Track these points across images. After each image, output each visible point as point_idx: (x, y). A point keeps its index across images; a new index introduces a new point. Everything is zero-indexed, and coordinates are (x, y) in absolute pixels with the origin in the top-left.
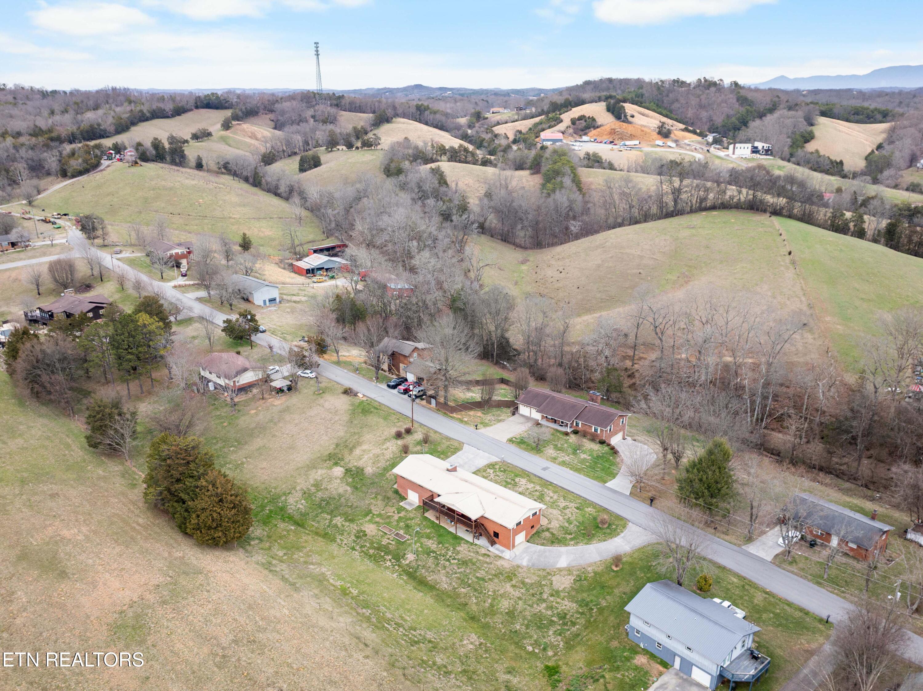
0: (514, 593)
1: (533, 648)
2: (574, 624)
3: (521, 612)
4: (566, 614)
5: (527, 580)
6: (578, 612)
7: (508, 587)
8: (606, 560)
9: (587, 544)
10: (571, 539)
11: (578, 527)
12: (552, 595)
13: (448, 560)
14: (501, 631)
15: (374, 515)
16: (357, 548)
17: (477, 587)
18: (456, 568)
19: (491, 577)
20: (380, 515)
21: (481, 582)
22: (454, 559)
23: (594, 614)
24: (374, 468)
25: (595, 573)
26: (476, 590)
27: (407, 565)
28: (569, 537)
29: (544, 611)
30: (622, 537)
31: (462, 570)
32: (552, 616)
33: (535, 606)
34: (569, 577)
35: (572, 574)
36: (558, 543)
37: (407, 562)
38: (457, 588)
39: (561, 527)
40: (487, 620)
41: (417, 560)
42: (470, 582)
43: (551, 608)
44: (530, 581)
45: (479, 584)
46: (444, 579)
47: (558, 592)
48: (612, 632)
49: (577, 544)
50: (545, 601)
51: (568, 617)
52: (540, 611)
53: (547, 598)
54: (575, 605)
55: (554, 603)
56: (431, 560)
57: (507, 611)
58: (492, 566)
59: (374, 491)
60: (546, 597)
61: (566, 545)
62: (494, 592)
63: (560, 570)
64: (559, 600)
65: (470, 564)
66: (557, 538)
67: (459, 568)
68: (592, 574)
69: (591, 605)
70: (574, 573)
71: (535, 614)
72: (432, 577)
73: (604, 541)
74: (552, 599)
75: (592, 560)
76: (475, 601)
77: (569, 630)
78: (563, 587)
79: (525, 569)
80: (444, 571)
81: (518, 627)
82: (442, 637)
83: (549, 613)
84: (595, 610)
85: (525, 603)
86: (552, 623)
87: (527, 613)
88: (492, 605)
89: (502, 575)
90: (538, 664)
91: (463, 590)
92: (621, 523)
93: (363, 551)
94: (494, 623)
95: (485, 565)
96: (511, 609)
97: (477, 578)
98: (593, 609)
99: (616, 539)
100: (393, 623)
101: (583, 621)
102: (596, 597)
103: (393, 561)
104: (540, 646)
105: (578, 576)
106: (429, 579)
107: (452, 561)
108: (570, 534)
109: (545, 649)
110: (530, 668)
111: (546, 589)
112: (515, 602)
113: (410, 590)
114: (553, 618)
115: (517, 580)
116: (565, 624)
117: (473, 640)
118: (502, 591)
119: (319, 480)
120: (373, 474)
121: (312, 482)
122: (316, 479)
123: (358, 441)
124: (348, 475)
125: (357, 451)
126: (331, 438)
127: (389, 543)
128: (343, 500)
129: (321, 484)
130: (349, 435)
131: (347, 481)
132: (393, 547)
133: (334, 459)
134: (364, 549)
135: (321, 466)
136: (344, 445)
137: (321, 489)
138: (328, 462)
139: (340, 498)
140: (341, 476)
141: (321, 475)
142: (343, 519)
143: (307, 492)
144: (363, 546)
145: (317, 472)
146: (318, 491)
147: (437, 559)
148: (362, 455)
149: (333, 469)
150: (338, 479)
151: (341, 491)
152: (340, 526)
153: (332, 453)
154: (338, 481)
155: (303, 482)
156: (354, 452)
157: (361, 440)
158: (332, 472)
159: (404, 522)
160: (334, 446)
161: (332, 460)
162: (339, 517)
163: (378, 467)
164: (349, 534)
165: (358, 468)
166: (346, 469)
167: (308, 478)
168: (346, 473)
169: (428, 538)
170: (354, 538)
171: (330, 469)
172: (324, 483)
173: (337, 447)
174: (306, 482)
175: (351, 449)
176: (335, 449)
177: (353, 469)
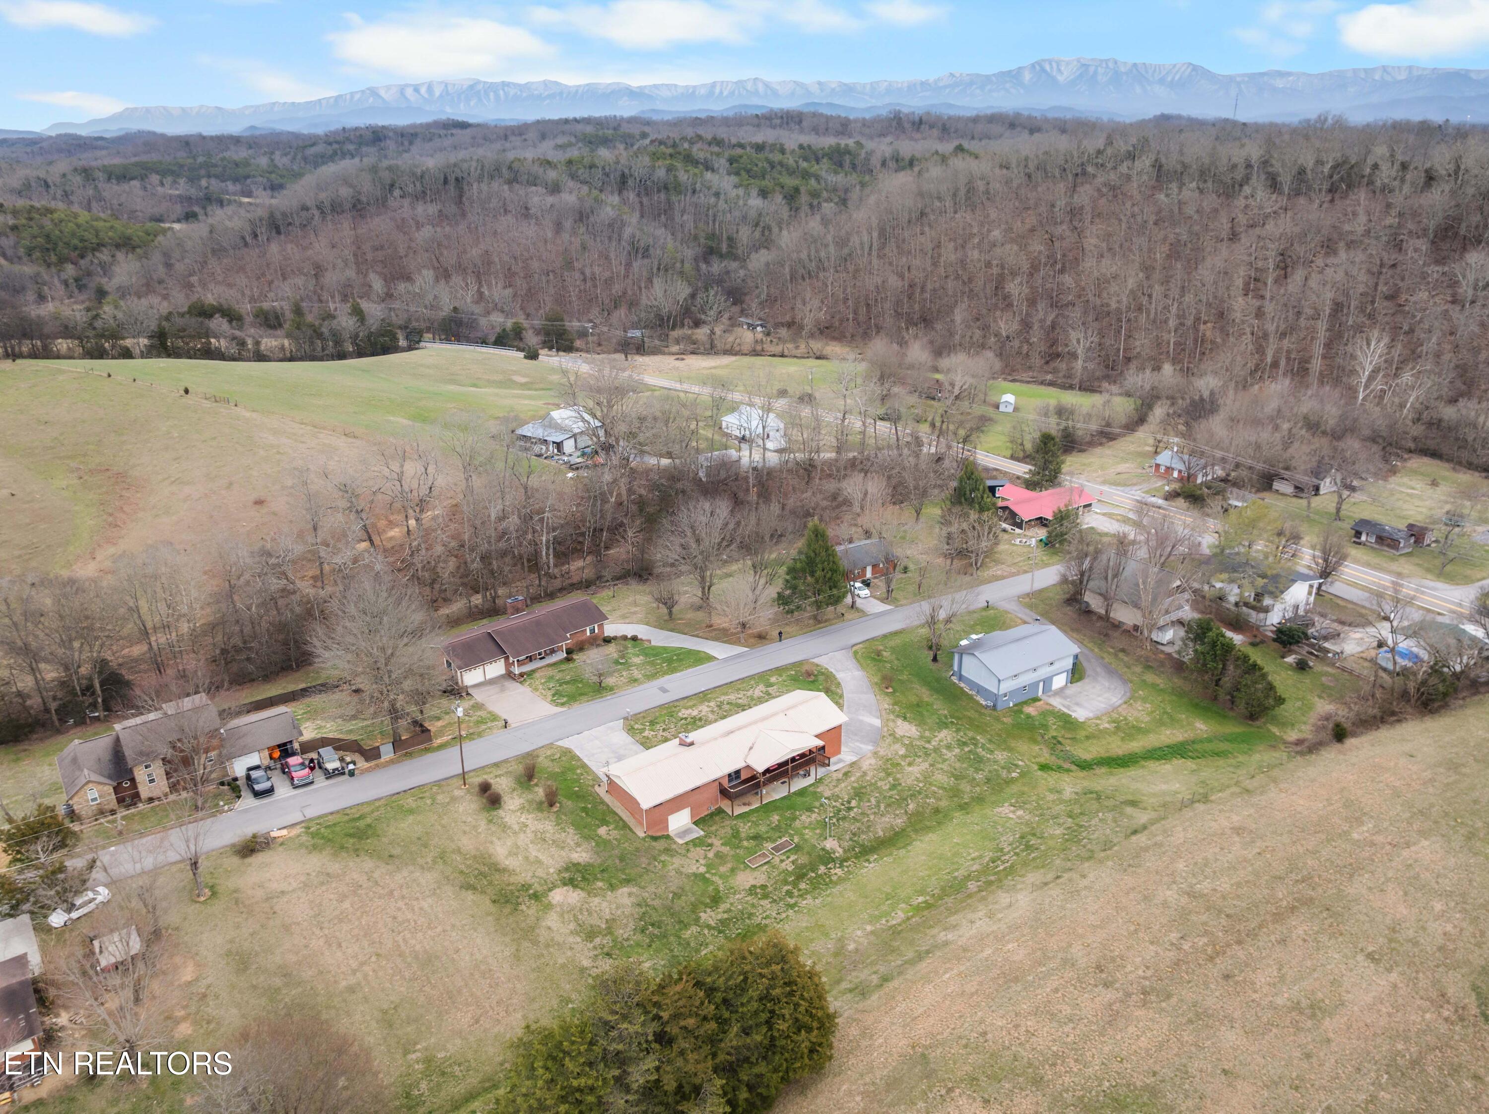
0: (923, 768)
5: (901, 753)
7: (911, 769)
13: (850, 809)
15: (707, 873)
17: (907, 794)
18: (868, 805)
19: (891, 779)
20: (710, 866)
21: (900, 788)
24: (579, 850)
26: (914, 796)
27: (845, 852)
31: (873, 800)
37: (840, 850)
38: (906, 812)
40: (965, 797)
41: (840, 839)
42: (897, 798)
44: (903, 752)
45: (903, 791)
46: (886, 820)
47: (922, 737)
52: (954, 756)
54: (944, 731)
55: (941, 744)
56: (845, 825)
62: (918, 782)
65: (863, 791)
67: (869, 802)
68: (896, 707)
72: (879, 831)
76: (932, 801)
77: (984, 745)
78: (915, 732)
79: (880, 749)
80: (872, 818)
82: (1008, 831)
88: (942, 788)
89: (888, 769)
90: (1038, 774)
91: (911, 807)
92: (808, 666)
93: (801, 896)
97: (891, 790)
100: (992, 865)
101: (970, 733)
102: (933, 714)
104: (1011, 768)
105: (897, 717)
106: (880, 834)
109: (1016, 766)
110: (1044, 779)
112: (938, 770)
113: (908, 852)
114: (966, 750)
115: (899, 761)
116: (975, 744)
117: (1007, 811)
118: (919, 776)
119: (578, 928)
120: (597, 853)
121: (579, 940)
122: (572, 932)
123: (475, 857)
124: (582, 885)
125: (507, 863)
126: (434, 894)
127: (793, 862)
128: (657, 903)
129: (591, 926)
130: (440, 866)
131: (601, 888)
132: (803, 859)
133: (518, 897)
134: (796, 893)
135: (533, 918)
136: (476, 877)
137: (609, 928)
138: (523, 907)
139: (647, 905)
140: (583, 894)
141: (563, 923)
142: (708, 910)
143: (605, 950)
144: (789, 894)
145: (549, 928)
146: (611, 933)
147: (844, 818)
148: (527, 858)
149: (554, 902)
150: (590, 900)
151: (627, 901)
152: (726, 916)
153: (494, 898)
154: (597, 900)
155: (569, 953)
156: (511, 867)
157: (473, 852)
158: (561, 905)
159: (741, 840)
160: (470, 892)
161: (520, 900)
162: (702, 914)
163: (578, 845)
164: (753, 906)
165: (567, 869)
166: (565, 884)
167: (559, 944)
168: (575, 887)
169: (794, 819)
170: (767, 902)
171: (549, 906)
172: (592, 922)
173: (475, 889)
174: (571, 948)
175: (497, 870)
176: (483, 892)
177: (567, 875)
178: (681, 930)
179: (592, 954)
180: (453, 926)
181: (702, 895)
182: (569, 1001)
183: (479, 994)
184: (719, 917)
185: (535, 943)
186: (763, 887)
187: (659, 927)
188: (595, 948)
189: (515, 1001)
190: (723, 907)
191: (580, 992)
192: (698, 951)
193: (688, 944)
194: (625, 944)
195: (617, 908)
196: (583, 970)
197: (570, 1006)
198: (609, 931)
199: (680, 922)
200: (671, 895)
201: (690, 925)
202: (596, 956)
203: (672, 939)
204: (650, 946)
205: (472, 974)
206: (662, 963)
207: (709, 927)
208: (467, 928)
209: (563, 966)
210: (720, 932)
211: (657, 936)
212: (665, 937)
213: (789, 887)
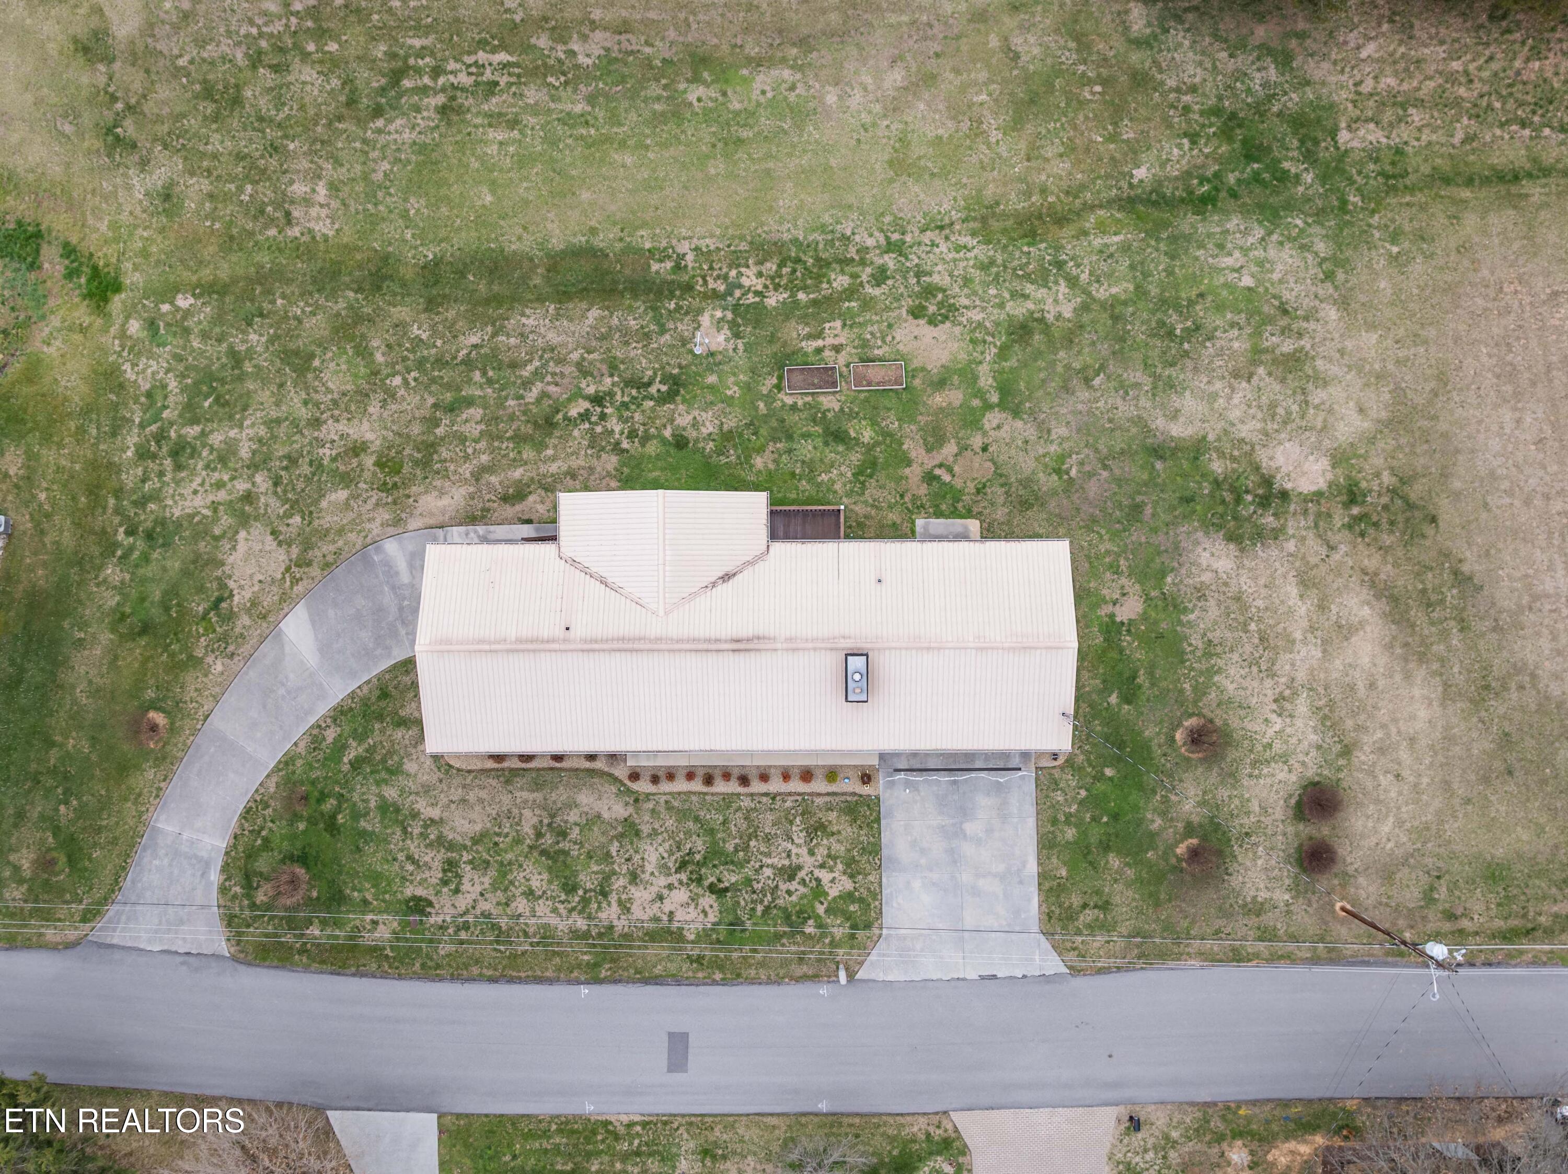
0: (342, 427)
1: (178, 309)
2: (143, 454)
3: (281, 385)
4: (178, 467)
5: (341, 495)
6: (155, 496)
7: (369, 436)
8: (195, 732)
9: (287, 762)
10: (340, 747)
11: (356, 815)
12: (248, 497)
13: (597, 400)
14: (284, 296)
15: (988, 407)
16: (889, 261)
17: (446, 375)
18: (552, 389)
19: (440, 431)
20: (971, 420)
21: (449, 396)
22: (585, 416)
23: (117, 520)
24: (1206, 577)
25: (195, 662)
26: (440, 362)
27: (700, 311)
28: (354, 751)
29: (233, 433)
30: (207, 864)
31: (532, 395)
32: (203, 434)
33: (262, 431)
34: (248, 594)
35: (248, 611)
36: (365, 702)
37: (705, 319)
38: (495, 334)
39: (396, 771)
40: (342, 304)
41: (684, 342)
42: (477, 376)
43: (224, 457)
44: (333, 497)
45: (448, 387)
46: (553, 337)
47: (244, 521)
48: (43, 496)
49: (315, 737)
50: (254, 466)
51: (168, 462)
52: (241, 426)
53: (251, 477)
54: (177, 513)
55: (226, 478)
56: (645, 367)
57: (316, 363)
58: (466, 470)
59: (1093, 489)
60: (258, 478)
61: (339, 713)
62: (391, 394)
63: (286, 600)
64: (222, 496)
65: (529, 429)
66: (380, 718)
67: (544, 395)
68: (199, 653)
69: (140, 544)
70: (245, 620)
71: (245, 409)
72: (590, 321)
73: (248, 810)
74: (242, 486)
75: (230, 699)
76: (415, 331)
77: (142, 426)
78: (242, 547)
79: (375, 528)
80: (575, 356)
81: (253, 337)
82: (374, 154)
83: (216, 439)
84: (121, 536)
85: (295, 423)
86: (191, 414)
87: (265, 396)
88: (363, 352)
89: (416, 463)
90: (137, 277)
91: (474, 340)
92: (254, 934)
93: (863, 263)
94: (317, 307)
95: (484, 458)
96: (310, 376)
97: (470, 402)
98: (129, 533)
99: (223, 844)
100: (503, 80)
101: (130, 478)
102: (143, 581)
103: (751, 299)
104: (168, 325)
105: (230, 617)
106: (594, 313)
107: (583, 405)
108: (356, 765)
109: (151, 325)
110: (144, 253)
111: (276, 507)
112: (317, 405)
113: (593, 231)
114: (197, 429)
115: (367, 475)
116: (160, 437)
117: (314, 211)
118: (374, 408)
119: (1310, 386)
120: (1177, 549)
121: (1319, 363)
122: (1326, 384)
123: (1422, 658)
124: (1251, 481)
125: (1366, 611)
126: (1536, 598)
127: (819, 335)
128: (1136, 375)
129: (1283, 381)
130: (1499, 666)
131: (1222, 455)
132: (794, 331)
133: (1386, 507)
134: (866, 274)
135: (1381, 445)
136: (1442, 601)
137: (1255, 363)
138: (1387, 478)
139: (1156, 377)
140: (1262, 456)
141: (1330, 411)
142: (1050, 317)
143: (1284, 322)
144: (880, 277)
145: (1361, 410)
146: (1257, 350)
147: (630, 383)
148: (1322, 607)
149: (1325, 463)
150: (1255, 438)
151: (1188, 403)
152: (1029, 288)
153: (1429, 530)
154: (1245, 431)
155: (1349, 344)
156: (1366, 594)
157: (1421, 673)
158: (1316, 448)
159: (870, 448)
160: (1465, 568)
161: (1385, 500)
162: (1067, 314)
163: (1201, 593)
164: (967, 281)
165: (1260, 535)
166: (1284, 495)
167: (1360, 371)
168: (1267, 482)
169: (727, 437)
170: (936, 279)
171: (1339, 458)
172: (1277, 387)
173: (1456, 573)
174: (1342, 352)
175: (1394, 600)
176: (1446, 555)
177: (1269, 520)
178: (1125, 303)
179: (1312, 325)
180: (1527, 502)
181: (1038, 354)
182: (1394, 259)
183: (1534, 343)
184: (1042, 293)
185: (1398, 392)
186: (917, 313)
187: (1161, 324)
188: (1300, 335)
189: (1480, 301)
190: (1018, 310)
191: (1369, 265)
192: (1125, 248)
193: (1132, 267)
194: (1242, 318)
195: (1214, 397)
196: (1343, 303)
197: (1395, 250)
198: (1257, 354)
199: (1116, 318)
200: (1097, 382)
201: (1103, 305)
202: (1306, 319)
203: (1154, 291)
204: (1201, 295)
205: (1534, 384)
206: (1200, 253)
207: (1073, 282)
208: (1505, 485)
209: (1371, 326)
210: (1060, 265)
211: (1177, 308)
212: (1164, 301)
213: (869, 290)
